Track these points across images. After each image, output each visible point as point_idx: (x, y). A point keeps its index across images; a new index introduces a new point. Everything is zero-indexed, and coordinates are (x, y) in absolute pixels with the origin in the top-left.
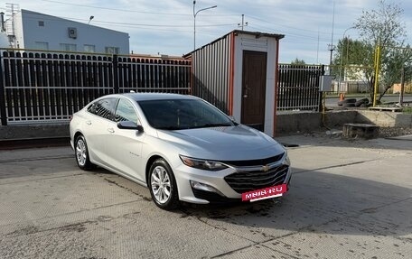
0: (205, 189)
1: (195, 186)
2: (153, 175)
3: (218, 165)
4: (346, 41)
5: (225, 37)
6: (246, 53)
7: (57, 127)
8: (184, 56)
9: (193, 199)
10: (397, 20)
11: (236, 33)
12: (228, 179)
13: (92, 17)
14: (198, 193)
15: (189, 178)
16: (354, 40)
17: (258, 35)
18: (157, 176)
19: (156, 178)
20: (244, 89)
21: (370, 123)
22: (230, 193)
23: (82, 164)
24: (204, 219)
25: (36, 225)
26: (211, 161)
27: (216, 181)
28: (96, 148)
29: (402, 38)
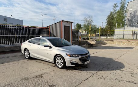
0: (74, 62)
1: (71, 62)
2: (57, 59)
3: (76, 56)
4: (78, 24)
5: (59, 22)
6: (65, 26)
7: (12, 47)
8: (47, 27)
9: (71, 65)
10: (92, 19)
11: (63, 21)
12: (80, 59)
13: (11, 16)
14: (72, 63)
15: (69, 60)
16: (79, 24)
17: (67, 22)
18: (58, 60)
19: (57, 60)
20: (65, 35)
21: (90, 43)
22: (80, 63)
23: (27, 58)
24: (73, 70)
25: (27, 77)
26: (75, 55)
27: (76, 60)
28: (33, 53)
29: (93, 23)
